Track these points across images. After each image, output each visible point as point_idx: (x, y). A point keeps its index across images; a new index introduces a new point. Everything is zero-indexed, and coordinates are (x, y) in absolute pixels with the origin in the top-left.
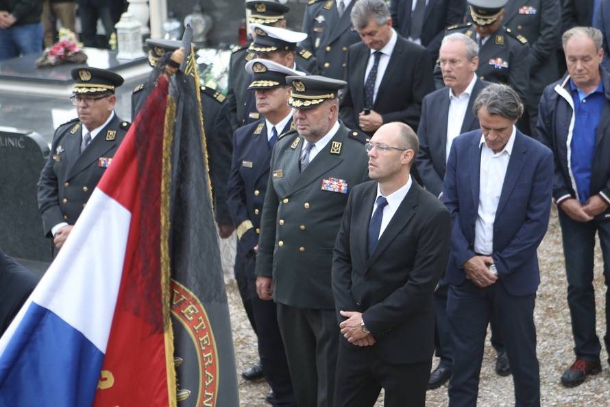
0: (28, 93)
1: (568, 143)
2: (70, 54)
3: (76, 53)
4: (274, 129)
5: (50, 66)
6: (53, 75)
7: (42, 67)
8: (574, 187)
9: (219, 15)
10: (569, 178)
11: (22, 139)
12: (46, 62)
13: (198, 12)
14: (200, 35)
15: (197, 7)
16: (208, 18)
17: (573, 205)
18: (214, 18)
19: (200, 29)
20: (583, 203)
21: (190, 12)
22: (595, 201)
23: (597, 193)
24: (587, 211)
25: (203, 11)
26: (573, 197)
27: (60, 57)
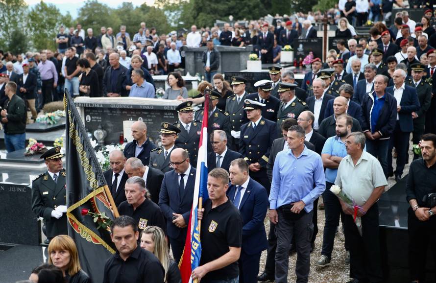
0: (21, 168)
1: (370, 113)
2: (40, 149)
3: (43, 149)
4: (255, 124)
5: (31, 155)
6: (32, 159)
7: (27, 155)
8: (371, 128)
9: (110, 130)
10: (369, 124)
11: (25, 188)
12: (29, 153)
13: (100, 129)
14: (101, 139)
15: (100, 127)
16: (105, 131)
17: (370, 133)
18: (107, 132)
19: (101, 136)
20: (373, 133)
21: (97, 129)
22: (376, 134)
23: (378, 131)
24: (373, 137)
25: (103, 129)
26: (370, 131)
27: (36, 150)
